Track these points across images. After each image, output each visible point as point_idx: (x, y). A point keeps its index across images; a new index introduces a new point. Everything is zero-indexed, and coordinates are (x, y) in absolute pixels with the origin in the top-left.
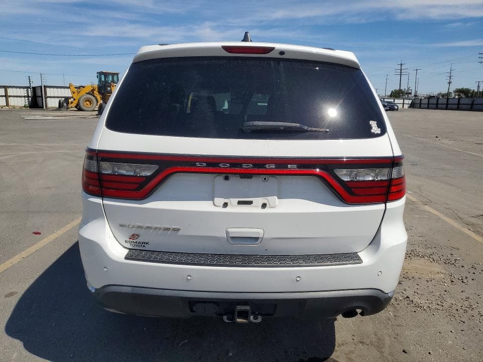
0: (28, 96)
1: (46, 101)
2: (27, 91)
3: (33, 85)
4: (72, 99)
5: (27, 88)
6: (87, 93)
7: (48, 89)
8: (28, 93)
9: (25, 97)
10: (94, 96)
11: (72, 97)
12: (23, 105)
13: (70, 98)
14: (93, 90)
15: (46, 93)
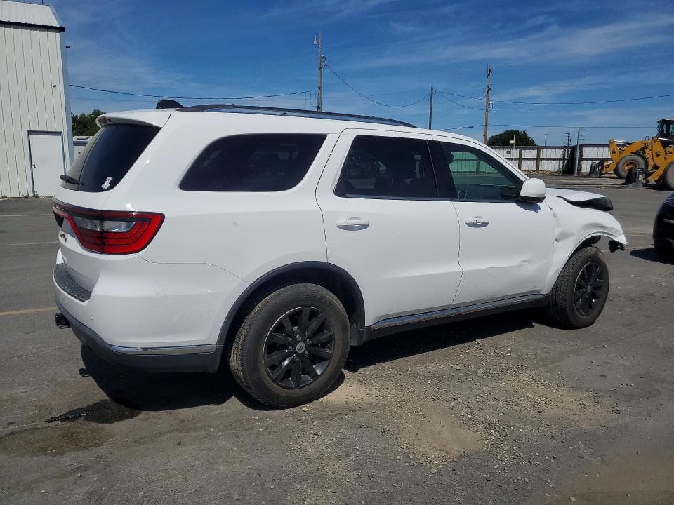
0: (564, 159)
1: (579, 165)
2: (564, 152)
3: (572, 144)
4: (610, 162)
5: (565, 148)
6: (632, 153)
7: (585, 149)
8: (564, 155)
9: (559, 159)
10: (644, 158)
11: (611, 159)
12: (556, 170)
13: (607, 160)
14: (644, 149)
15: (581, 154)
